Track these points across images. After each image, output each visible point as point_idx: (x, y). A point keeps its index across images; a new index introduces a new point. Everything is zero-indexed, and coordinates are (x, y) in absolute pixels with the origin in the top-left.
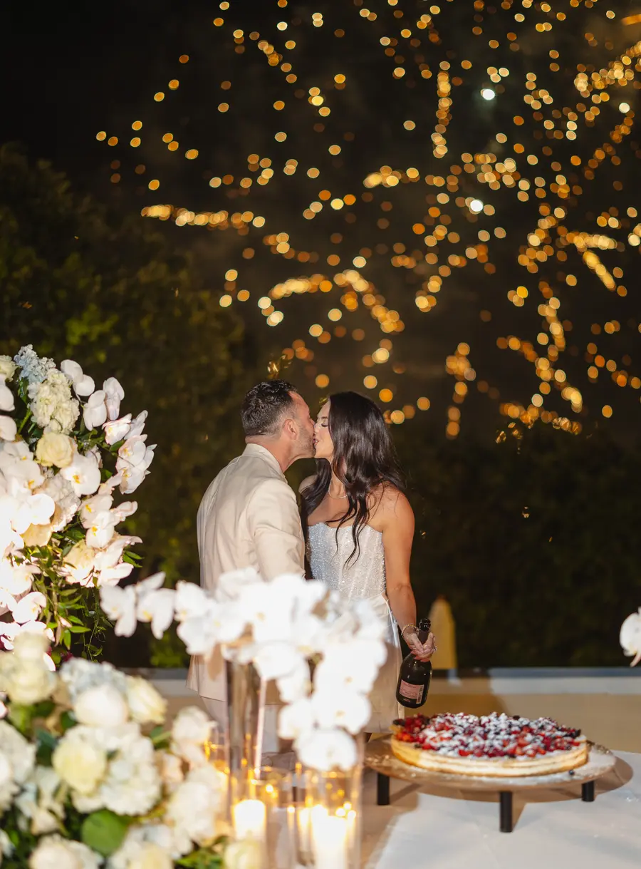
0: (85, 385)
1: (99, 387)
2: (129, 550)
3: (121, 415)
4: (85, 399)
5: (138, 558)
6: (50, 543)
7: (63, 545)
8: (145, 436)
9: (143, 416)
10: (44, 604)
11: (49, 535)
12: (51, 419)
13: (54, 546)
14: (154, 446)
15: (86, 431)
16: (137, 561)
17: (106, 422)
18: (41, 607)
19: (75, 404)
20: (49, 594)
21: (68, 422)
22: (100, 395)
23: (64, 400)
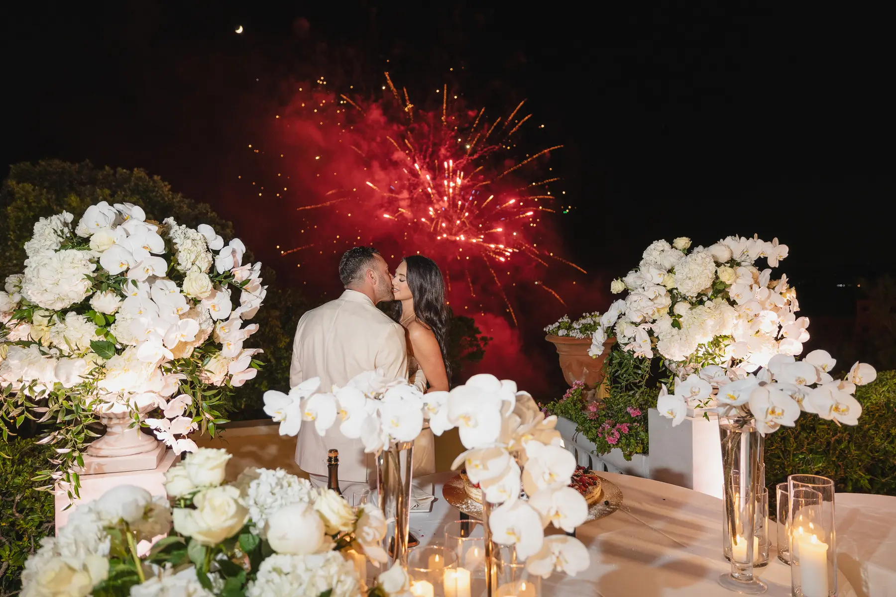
0: (217, 242)
1: (226, 244)
2: (254, 357)
3: (243, 264)
4: (216, 252)
5: (262, 364)
6: (192, 356)
7: (202, 358)
8: (261, 279)
9: (258, 265)
10: (190, 403)
11: (192, 349)
12: (193, 264)
13: (196, 358)
14: (266, 287)
15: (218, 274)
16: (260, 366)
17: (234, 267)
18: (187, 404)
19: (210, 255)
20: (194, 395)
21: (205, 266)
22: (228, 249)
23: (202, 251)
